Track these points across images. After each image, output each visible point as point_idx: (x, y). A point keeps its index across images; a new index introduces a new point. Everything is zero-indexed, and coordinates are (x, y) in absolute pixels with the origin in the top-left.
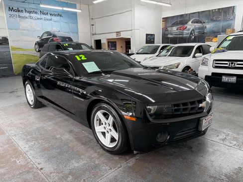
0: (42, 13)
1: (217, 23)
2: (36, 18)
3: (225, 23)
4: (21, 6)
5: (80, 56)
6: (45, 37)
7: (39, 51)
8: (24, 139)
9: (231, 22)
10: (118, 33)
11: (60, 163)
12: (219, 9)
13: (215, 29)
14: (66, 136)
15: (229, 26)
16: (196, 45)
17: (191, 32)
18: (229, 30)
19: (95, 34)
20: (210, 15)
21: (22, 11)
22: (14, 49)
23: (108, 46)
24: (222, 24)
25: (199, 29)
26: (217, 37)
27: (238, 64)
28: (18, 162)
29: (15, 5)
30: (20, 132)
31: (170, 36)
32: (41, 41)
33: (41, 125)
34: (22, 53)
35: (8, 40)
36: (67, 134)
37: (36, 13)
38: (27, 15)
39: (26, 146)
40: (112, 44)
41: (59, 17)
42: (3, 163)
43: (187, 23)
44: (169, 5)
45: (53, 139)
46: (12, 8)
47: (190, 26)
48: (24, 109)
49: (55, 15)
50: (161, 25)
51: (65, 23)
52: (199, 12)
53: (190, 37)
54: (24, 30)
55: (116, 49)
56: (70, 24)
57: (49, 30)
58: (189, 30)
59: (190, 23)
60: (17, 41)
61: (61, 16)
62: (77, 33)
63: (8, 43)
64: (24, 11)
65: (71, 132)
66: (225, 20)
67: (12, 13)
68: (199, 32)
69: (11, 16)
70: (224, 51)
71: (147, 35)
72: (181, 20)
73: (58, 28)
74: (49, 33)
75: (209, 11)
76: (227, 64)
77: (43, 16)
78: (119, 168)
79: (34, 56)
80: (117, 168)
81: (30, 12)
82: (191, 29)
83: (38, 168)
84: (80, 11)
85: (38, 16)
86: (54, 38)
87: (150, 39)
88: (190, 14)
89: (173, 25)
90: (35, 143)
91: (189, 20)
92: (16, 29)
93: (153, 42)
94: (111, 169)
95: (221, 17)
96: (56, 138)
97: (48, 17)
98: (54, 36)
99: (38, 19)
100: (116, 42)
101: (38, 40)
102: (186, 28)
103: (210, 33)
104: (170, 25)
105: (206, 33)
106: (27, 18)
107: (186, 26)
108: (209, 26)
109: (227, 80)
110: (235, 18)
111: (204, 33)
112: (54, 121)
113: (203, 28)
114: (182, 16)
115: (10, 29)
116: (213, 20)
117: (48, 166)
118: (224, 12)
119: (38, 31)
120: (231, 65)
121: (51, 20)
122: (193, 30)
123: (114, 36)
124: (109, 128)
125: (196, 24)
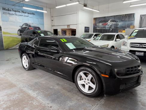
0: (23, 12)
1: (125, 22)
2: (19, 15)
3: (129, 22)
4: (10, 7)
5: (63, 39)
6: (24, 26)
7: (20, 35)
8: (31, 89)
9: (132, 22)
10: (68, 26)
11: (61, 103)
12: (126, 15)
13: (123, 26)
14: (56, 87)
15: (131, 24)
16: (116, 34)
17: (110, 26)
18: (132, 26)
19: (54, 26)
20: (120, 18)
21: (11, 10)
22: (4, 33)
23: (62, 33)
24: (127, 23)
25: (115, 25)
26: (125, 30)
27: (144, 46)
28: (34, 103)
29: (7, 7)
30: (27, 85)
31: (98, 28)
32: (21, 29)
33: (37, 81)
34: (10, 36)
35: (1, 27)
36: (57, 86)
37: (19, 12)
38: (14, 13)
39: (34, 93)
40: (64, 32)
41: (33, 15)
42: (25, 105)
43: (107, 22)
44: (98, 11)
45: (49, 89)
46: (5, 8)
47: (110, 23)
48: (21, 71)
49: (30, 14)
50: (93, 22)
51: (37, 18)
52: (114, 16)
53: (110, 29)
54: (12, 22)
55: (66, 35)
56: (39, 19)
57: (27, 22)
58: (109, 25)
59: (109, 21)
60: (7, 28)
61: (34, 14)
62: (43, 24)
63: (1, 30)
64: (12, 10)
65: (58, 84)
66: (129, 21)
67: (5, 11)
68: (114, 27)
69: (4, 13)
70: (134, 38)
71: (85, 27)
72: (104, 20)
73: (32, 21)
74: (26, 24)
75: (120, 15)
76: (138, 45)
77: (23, 14)
78: (97, 105)
79: (17, 38)
80: (96, 105)
81: (15, 11)
82: (110, 25)
83: (48, 107)
84: (46, 12)
85: (21, 14)
86: (30, 27)
87: (87, 30)
88: (109, 17)
89: (100, 22)
90: (39, 92)
91: (109, 20)
92: (6, 21)
93: (88, 32)
94: (93, 106)
95: (127, 19)
96: (51, 88)
97: (27, 14)
98: (30, 26)
99: (20, 15)
100: (66, 31)
101: (20, 28)
102: (107, 24)
103: (121, 27)
104: (98, 22)
105: (118, 28)
106: (13, 15)
107: (107, 23)
108: (120, 24)
109: (138, 54)
110: (134, 19)
111: (117, 28)
112: (44, 78)
113: (117, 25)
114: (105, 17)
115: (3, 21)
116: (122, 21)
117: (54, 105)
118: (128, 16)
119: (20, 22)
120: (140, 46)
121: (28, 16)
122: (111, 25)
123: (66, 27)
124: (88, 81)
125: (113, 22)
